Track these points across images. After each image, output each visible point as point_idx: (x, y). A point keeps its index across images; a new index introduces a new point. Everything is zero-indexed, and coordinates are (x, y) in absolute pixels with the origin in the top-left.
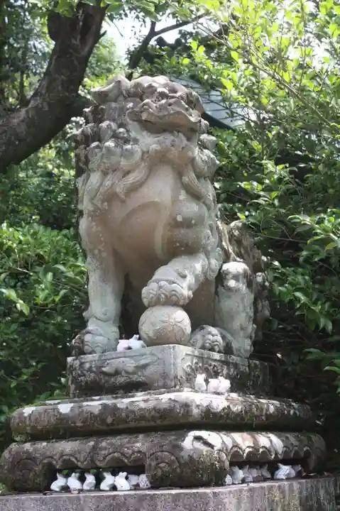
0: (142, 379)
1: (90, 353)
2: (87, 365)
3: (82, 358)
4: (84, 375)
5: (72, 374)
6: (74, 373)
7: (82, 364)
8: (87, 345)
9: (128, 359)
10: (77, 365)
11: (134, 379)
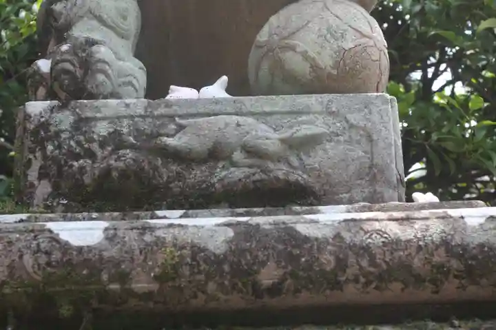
0: (299, 176)
1: (114, 95)
2: (102, 129)
3: (83, 107)
4: (91, 155)
5: (44, 149)
6: (50, 148)
7: (81, 124)
8: (104, 72)
9: (250, 120)
10: (66, 125)
11: (281, 175)
